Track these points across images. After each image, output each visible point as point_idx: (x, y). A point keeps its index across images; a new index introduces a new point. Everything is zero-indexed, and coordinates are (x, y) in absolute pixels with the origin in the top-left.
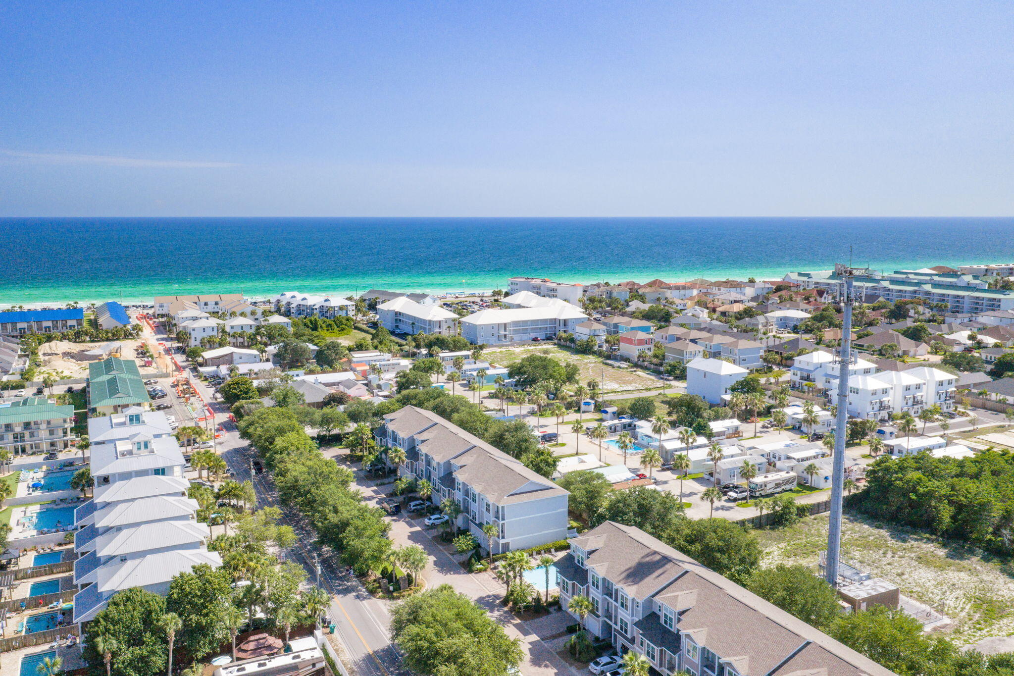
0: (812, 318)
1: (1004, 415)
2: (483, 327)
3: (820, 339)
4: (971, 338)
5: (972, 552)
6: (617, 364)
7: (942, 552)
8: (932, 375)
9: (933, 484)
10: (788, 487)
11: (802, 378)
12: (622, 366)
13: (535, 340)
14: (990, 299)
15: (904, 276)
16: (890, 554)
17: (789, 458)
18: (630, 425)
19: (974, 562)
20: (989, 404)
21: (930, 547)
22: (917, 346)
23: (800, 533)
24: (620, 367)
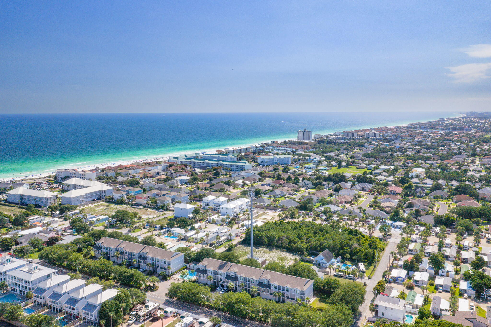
0: (191, 179)
1: (263, 209)
2: (74, 198)
3: (199, 188)
4: (243, 182)
5: (273, 248)
6: (139, 207)
7: (267, 250)
8: (244, 200)
9: (262, 234)
10: (225, 241)
11: (206, 205)
12: (141, 208)
13: (94, 200)
14: (241, 165)
15: (209, 155)
16: (258, 253)
17: (221, 233)
18: (168, 230)
19: (275, 250)
20: (258, 206)
21: (265, 249)
22: (230, 187)
23: (236, 252)
24: (140, 208)
